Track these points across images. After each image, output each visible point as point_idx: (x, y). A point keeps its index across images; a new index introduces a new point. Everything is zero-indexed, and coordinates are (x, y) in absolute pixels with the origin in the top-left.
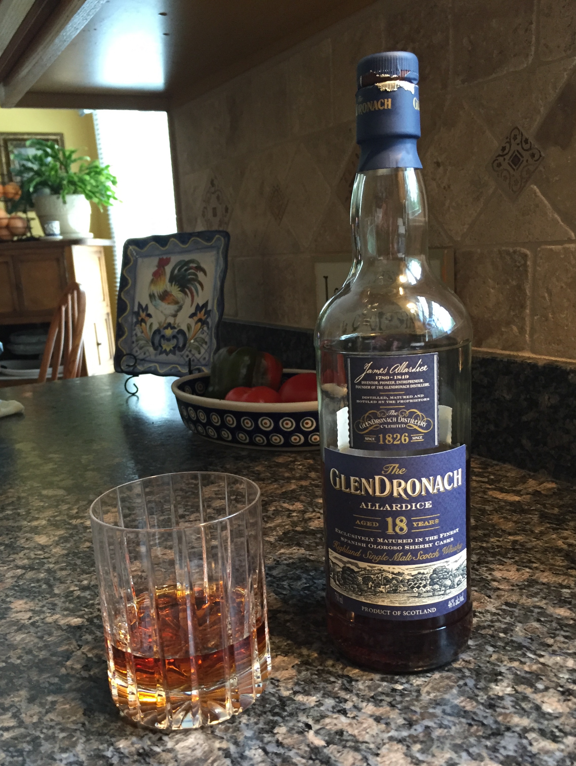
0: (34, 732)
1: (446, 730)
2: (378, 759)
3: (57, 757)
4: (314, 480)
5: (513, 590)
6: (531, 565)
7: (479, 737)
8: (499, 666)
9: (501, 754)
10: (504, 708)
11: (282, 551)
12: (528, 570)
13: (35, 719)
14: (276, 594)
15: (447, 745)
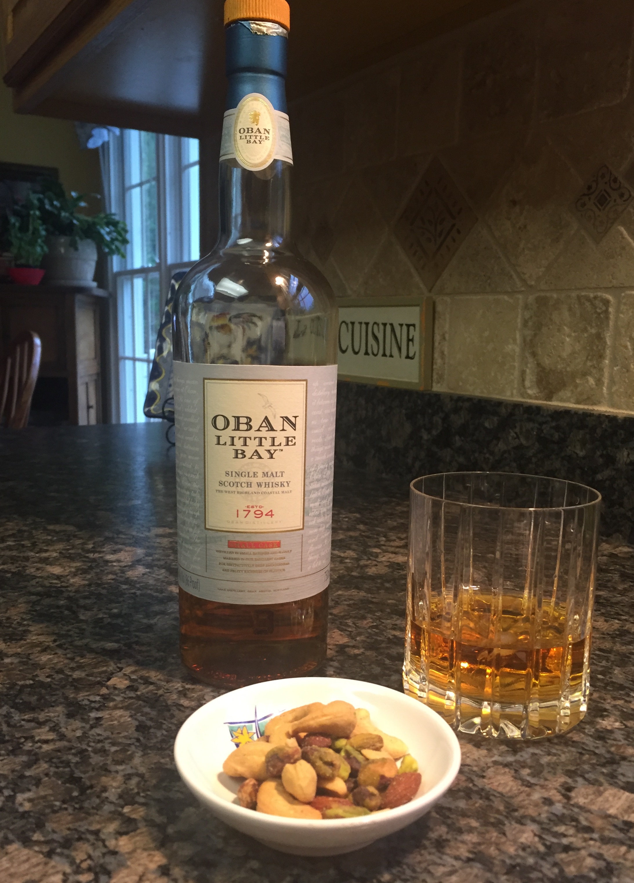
0: (79, 745)
1: (555, 758)
2: (485, 780)
3: (113, 768)
4: (364, 532)
5: (604, 638)
6: (620, 617)
7: (593, 766)
8: (603, 703)
9: (620, 780)
10: (615, 740)
11: (340, 592)
12: (617, 621)
13: (79, 733)
14: (341, 631)
15: (559, 770)
